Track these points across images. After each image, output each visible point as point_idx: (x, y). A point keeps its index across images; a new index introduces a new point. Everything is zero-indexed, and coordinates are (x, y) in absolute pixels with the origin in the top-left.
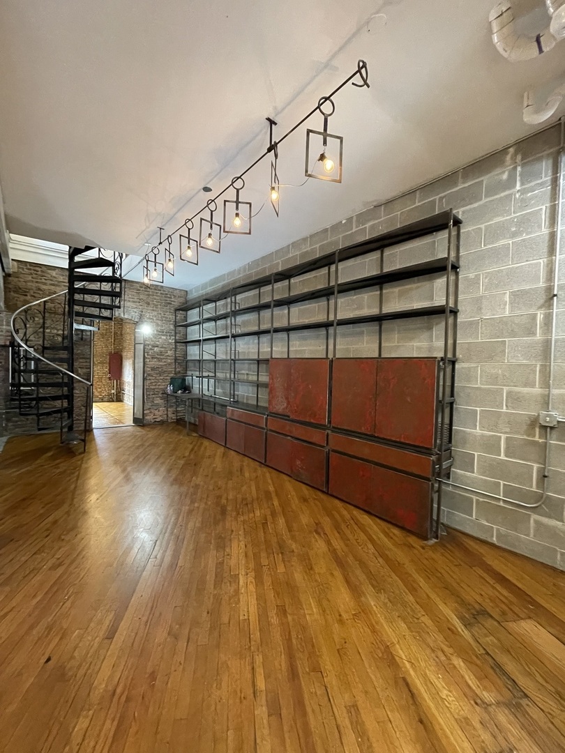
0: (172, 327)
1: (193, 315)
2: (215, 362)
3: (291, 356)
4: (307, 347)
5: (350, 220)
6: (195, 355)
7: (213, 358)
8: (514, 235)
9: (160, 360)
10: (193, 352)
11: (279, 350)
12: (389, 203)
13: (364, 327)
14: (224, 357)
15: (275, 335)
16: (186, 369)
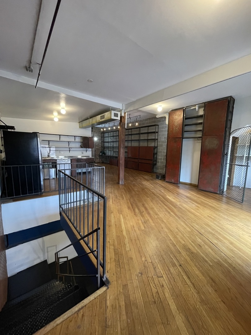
0: (100, 138)
1: (106, 135)
2: (113, 147)
3: (132, 146)
4: (135, 144)
5: (143, 120)
6: (107, 145)
7: (112, 146)
8: (164, 129)
9: (98, 146)
10: (106, 145)
11: (130, 145)
12: (149, 119)
13: (145, 141)
14: (115, 146)
15: (129, 141)
16: (104, 149)
